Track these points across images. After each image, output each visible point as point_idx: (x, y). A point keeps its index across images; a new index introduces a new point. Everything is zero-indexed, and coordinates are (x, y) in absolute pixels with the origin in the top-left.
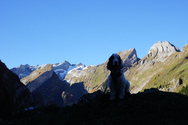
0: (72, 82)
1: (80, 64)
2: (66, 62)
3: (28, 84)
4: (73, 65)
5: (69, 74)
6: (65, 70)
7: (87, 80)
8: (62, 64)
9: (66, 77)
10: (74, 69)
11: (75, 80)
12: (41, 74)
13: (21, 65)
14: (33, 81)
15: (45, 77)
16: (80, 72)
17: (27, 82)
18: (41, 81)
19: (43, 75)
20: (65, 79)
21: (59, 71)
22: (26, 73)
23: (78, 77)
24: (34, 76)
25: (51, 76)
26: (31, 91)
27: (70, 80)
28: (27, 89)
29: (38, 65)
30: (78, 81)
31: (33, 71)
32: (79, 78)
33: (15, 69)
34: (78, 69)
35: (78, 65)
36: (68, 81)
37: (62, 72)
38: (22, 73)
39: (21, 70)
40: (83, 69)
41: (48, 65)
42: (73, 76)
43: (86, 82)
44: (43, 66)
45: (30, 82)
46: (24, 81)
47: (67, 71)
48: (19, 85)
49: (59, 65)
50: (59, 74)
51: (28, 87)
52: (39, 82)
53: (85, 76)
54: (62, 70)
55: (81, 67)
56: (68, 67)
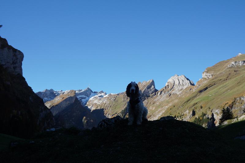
0: (93, 109)
1: (101, 92)
2: (88, 89)
3: (51, 108)
4: (95, 92)
5: (91, 101)
6: (87, 96)
7: (107, 108)
8: (85, 91)
9: (87, 103)
10: (96, 96)
11: (96, 107)
12: (64, 99)
13: (47, 90)
14: (56, 105)
15: (68, 102)
16: (101, 99)
17: (51, 106)
18: (64, 106)
19: (66, 100)
20: (86, 105)
21: (81, 97)
22: (50, 98)
23: (99, 103)
24: (57, 100)
25: (74, 102)
26: (54, 114)
27: (91, 106)
28: (51, 112)
29: (62, 91)
30: (99, 108)
31: (57, 95)
32: (100, 105)
33: (40, 93)
34: (99, 97)
35: (100, 93)
36: (89, 107)
37: (84, 99)
38: (47, 97)
39: (46, 94)
40: (104, 97)
41: (72, 91)
42: (94, 103)
43: (106, 109)
44: (66, 91)
45: (53, 106)
46: (48, 105)
47: (89, 98)
48: (43, 108)
49: (82, 91)
50: (81, 100)
51: (51, 110)
52: (62, 106)
53: (106, 103)
54: (85, 96)
55: (102, 94)
56: (90, 94)
